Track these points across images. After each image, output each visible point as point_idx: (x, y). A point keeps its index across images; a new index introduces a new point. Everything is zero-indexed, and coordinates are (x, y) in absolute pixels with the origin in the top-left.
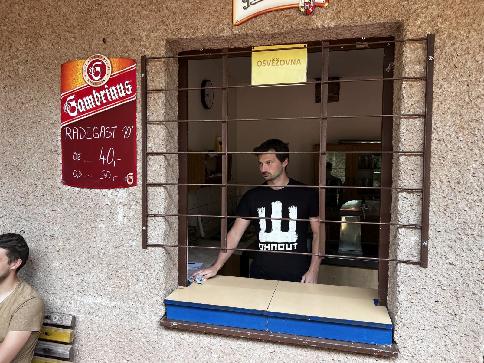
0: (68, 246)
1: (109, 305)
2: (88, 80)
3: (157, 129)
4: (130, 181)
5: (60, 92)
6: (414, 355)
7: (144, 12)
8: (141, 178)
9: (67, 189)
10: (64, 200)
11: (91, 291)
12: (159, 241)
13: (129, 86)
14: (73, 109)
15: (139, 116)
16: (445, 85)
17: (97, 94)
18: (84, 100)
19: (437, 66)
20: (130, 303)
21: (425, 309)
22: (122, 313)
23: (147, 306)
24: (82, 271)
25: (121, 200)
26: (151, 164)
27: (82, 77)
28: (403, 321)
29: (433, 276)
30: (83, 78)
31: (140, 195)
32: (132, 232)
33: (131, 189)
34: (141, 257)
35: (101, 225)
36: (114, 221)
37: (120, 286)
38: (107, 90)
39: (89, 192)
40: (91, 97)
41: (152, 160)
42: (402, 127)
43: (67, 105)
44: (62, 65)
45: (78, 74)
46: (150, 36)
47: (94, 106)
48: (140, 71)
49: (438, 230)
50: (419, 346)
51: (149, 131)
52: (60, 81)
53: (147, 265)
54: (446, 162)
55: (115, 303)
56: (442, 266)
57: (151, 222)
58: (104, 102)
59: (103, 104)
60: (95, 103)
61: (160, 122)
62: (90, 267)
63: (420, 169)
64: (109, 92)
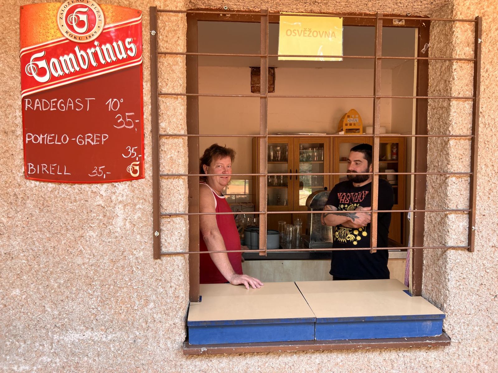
0: (36, 266)
1: (104, 339)
2: (67, 32)
3: (173, 104)
5: (18, 46)
6: (460, 341)
8: (151, 168)
9: (33, 185)
11: (75, 324)
12: (177, 248)
13: (132, 45)
14: (42, 72)
15: (147, 87)
16: (491, 69)
17: (83, 53)
18: (60, 61)
19: (484, 50)
20: (136, 332)
21: (471, 294)
22: (124, 347)
23: (161, 333)
24: (60, 298)
25: (120, 199)
26: (166, 150)
27: (56, 27)
28: (452, 308)
29: (479, 260)
30: (58, 29)
31: (149, 191)
32: (138, 240)
33: (135, 183)
34: (151, 271)
35: (91, 233)
36: (111, 227)
37: (120, 312)
38: (98, 49)
39: (69, 189)
40: (71, 56)
41: (166, 145)
42: (453, 110)
43: (31, 65)
44: (22, 8)
45: (50, 22)
47: (78, 69)
48: (149, 27)
49: (483, 214)
50: (465, 331)
51: (162, 107)
52: (18, 31)
53: (160, 280)
54: (490, 146)
55: (113, 335)
56: (486, 249)
57: (166, 225)
58: (94, 64)
59: (91, 67)
60: (79, 65)
61: (178, 95)
62: (74, 292)
63: (468, 153)
64: (102, 51)
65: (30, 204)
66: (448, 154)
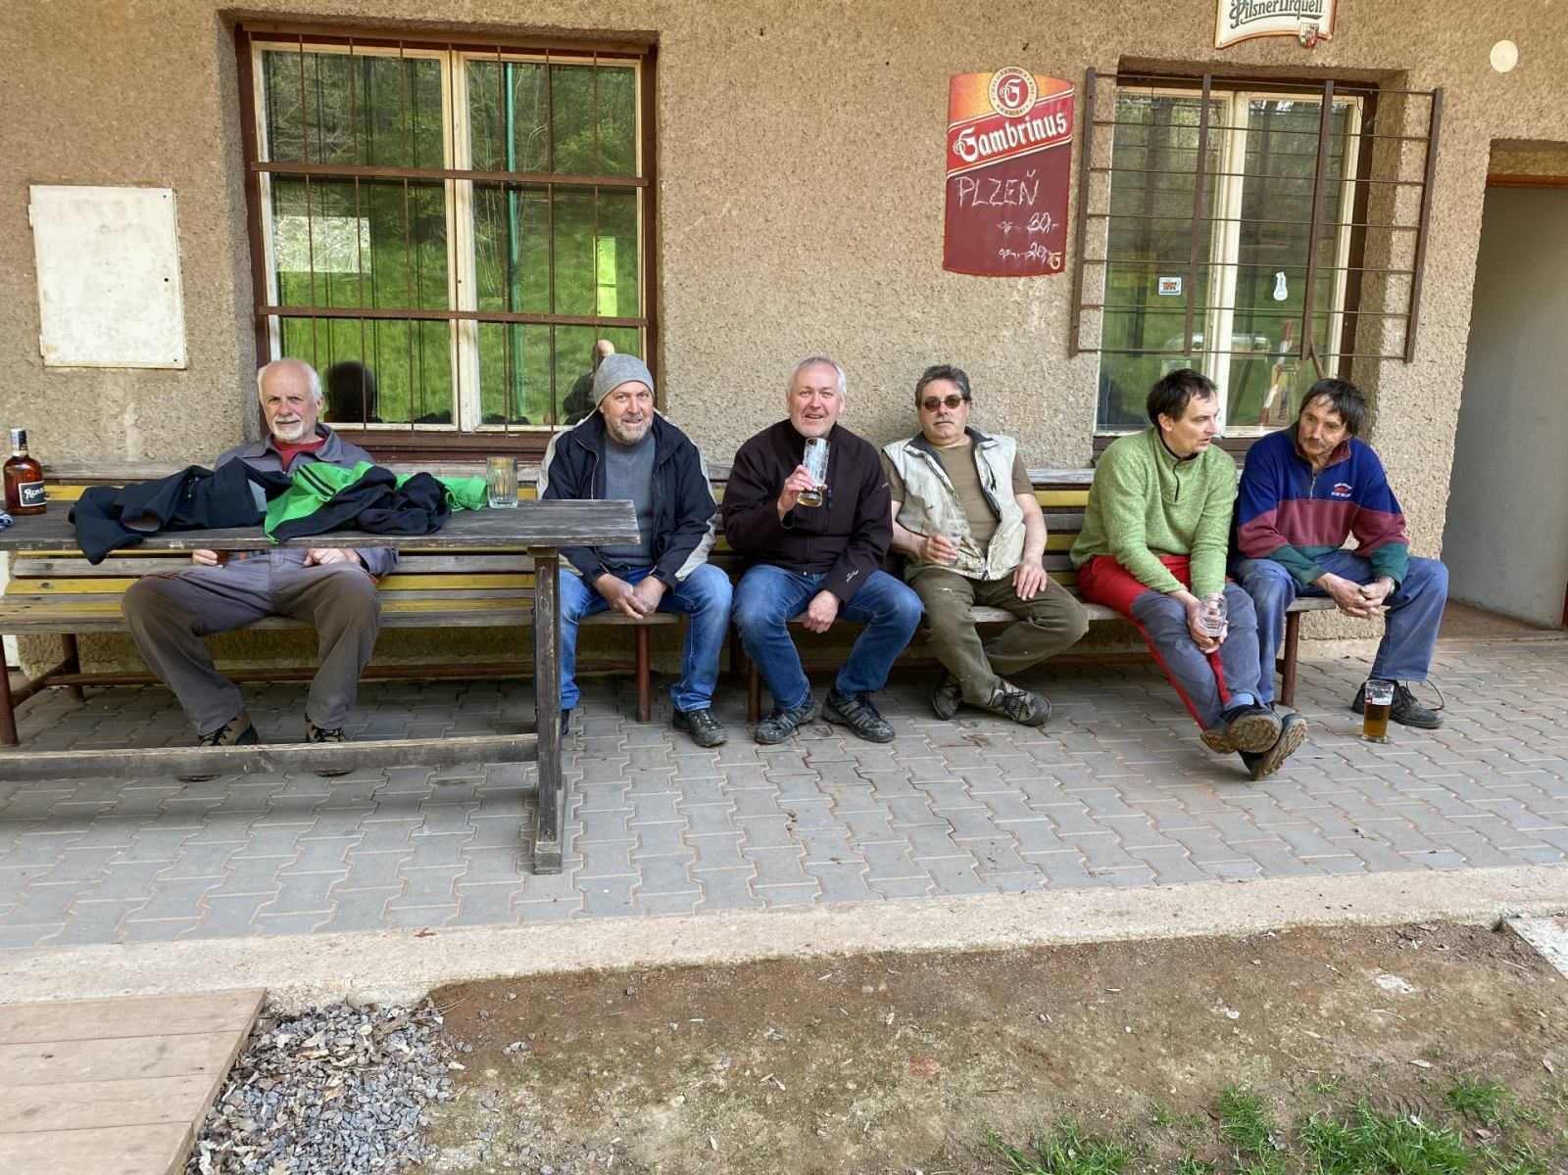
2: (999, 106)
4: (1056, 263)
5: (947, 121)
7: (1090, 11)
8: (1073, 260)
9: (950, 277)
10: (945, 295)
13: (1063, 121)
14: (970, 150)
15: (1074, 167)
17: (1013, 129)
18: (989, 138)
21: (1403, 416)
23: (1069, 448)
25: (1037, 294)
27: (988, 100)
30: (990, 102)
31: (1067, 286)
32: (1052, 341)
33: (1054, 277)
35: (1005, 333)
36: (1025, 326)
38: (1028, 125)
39: (987, 283)
40: (1001, 132)
42: (1398, 200)
43: (959, 142)
44: (953, 78)
45: (981, 94)
46: (1097, 48)
47: (1006, 147)
49: (1423, 323)
52: (947, 103)
58: (1023, 141)
59: (1020, 146)
60: (1008, 142)
63: (1412, 251)
64: (1032, 126)
65: (946, 298)
66: (1389, 252)
